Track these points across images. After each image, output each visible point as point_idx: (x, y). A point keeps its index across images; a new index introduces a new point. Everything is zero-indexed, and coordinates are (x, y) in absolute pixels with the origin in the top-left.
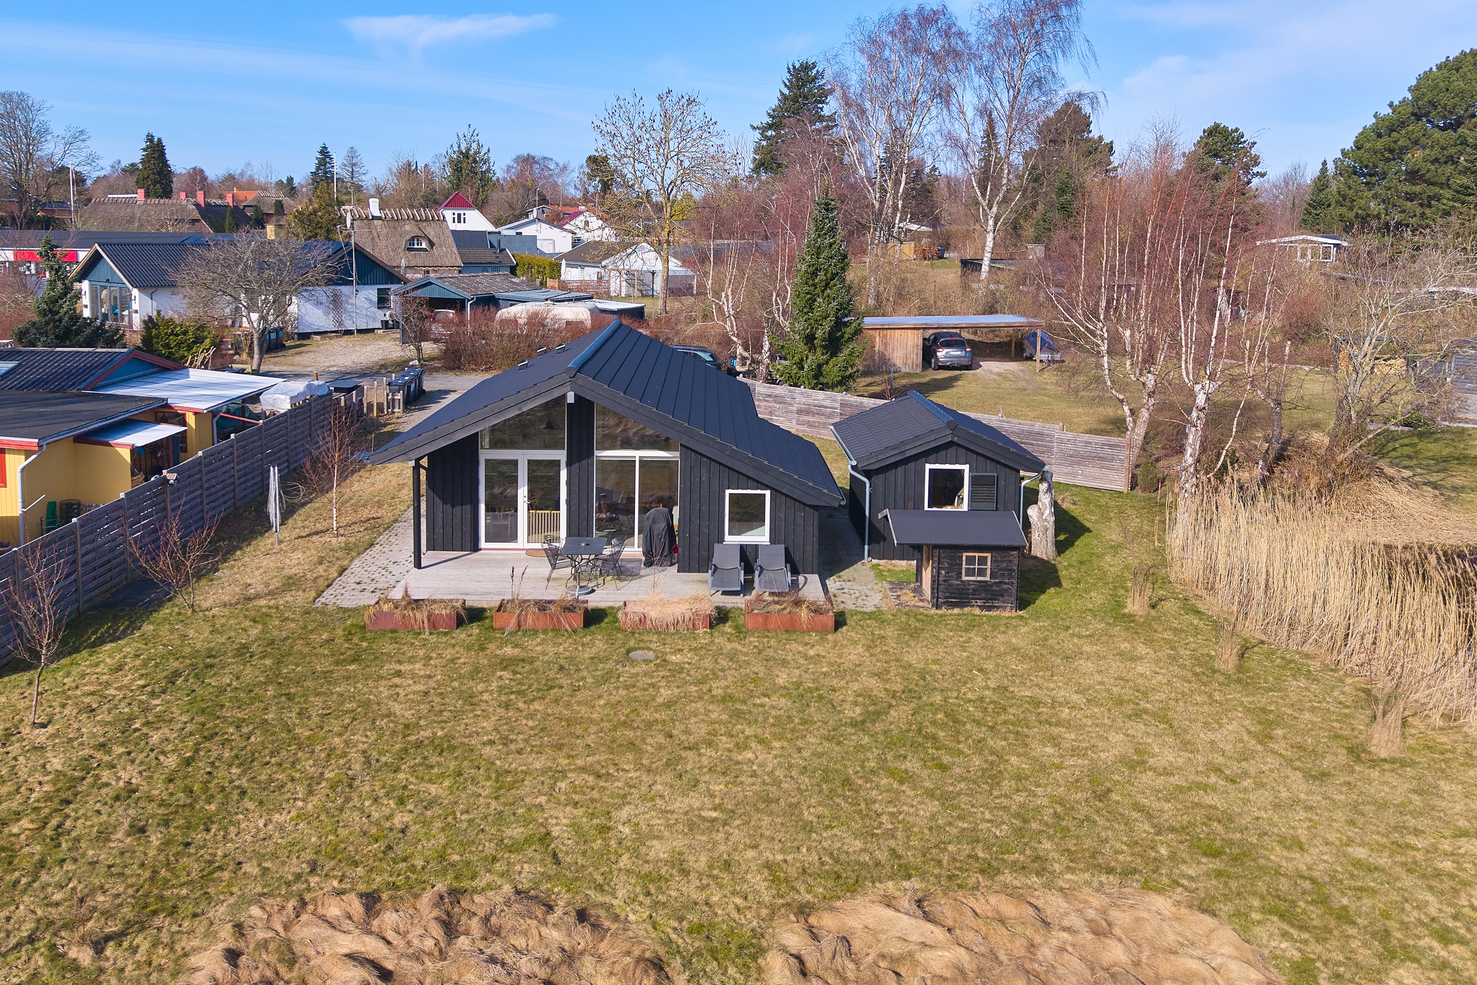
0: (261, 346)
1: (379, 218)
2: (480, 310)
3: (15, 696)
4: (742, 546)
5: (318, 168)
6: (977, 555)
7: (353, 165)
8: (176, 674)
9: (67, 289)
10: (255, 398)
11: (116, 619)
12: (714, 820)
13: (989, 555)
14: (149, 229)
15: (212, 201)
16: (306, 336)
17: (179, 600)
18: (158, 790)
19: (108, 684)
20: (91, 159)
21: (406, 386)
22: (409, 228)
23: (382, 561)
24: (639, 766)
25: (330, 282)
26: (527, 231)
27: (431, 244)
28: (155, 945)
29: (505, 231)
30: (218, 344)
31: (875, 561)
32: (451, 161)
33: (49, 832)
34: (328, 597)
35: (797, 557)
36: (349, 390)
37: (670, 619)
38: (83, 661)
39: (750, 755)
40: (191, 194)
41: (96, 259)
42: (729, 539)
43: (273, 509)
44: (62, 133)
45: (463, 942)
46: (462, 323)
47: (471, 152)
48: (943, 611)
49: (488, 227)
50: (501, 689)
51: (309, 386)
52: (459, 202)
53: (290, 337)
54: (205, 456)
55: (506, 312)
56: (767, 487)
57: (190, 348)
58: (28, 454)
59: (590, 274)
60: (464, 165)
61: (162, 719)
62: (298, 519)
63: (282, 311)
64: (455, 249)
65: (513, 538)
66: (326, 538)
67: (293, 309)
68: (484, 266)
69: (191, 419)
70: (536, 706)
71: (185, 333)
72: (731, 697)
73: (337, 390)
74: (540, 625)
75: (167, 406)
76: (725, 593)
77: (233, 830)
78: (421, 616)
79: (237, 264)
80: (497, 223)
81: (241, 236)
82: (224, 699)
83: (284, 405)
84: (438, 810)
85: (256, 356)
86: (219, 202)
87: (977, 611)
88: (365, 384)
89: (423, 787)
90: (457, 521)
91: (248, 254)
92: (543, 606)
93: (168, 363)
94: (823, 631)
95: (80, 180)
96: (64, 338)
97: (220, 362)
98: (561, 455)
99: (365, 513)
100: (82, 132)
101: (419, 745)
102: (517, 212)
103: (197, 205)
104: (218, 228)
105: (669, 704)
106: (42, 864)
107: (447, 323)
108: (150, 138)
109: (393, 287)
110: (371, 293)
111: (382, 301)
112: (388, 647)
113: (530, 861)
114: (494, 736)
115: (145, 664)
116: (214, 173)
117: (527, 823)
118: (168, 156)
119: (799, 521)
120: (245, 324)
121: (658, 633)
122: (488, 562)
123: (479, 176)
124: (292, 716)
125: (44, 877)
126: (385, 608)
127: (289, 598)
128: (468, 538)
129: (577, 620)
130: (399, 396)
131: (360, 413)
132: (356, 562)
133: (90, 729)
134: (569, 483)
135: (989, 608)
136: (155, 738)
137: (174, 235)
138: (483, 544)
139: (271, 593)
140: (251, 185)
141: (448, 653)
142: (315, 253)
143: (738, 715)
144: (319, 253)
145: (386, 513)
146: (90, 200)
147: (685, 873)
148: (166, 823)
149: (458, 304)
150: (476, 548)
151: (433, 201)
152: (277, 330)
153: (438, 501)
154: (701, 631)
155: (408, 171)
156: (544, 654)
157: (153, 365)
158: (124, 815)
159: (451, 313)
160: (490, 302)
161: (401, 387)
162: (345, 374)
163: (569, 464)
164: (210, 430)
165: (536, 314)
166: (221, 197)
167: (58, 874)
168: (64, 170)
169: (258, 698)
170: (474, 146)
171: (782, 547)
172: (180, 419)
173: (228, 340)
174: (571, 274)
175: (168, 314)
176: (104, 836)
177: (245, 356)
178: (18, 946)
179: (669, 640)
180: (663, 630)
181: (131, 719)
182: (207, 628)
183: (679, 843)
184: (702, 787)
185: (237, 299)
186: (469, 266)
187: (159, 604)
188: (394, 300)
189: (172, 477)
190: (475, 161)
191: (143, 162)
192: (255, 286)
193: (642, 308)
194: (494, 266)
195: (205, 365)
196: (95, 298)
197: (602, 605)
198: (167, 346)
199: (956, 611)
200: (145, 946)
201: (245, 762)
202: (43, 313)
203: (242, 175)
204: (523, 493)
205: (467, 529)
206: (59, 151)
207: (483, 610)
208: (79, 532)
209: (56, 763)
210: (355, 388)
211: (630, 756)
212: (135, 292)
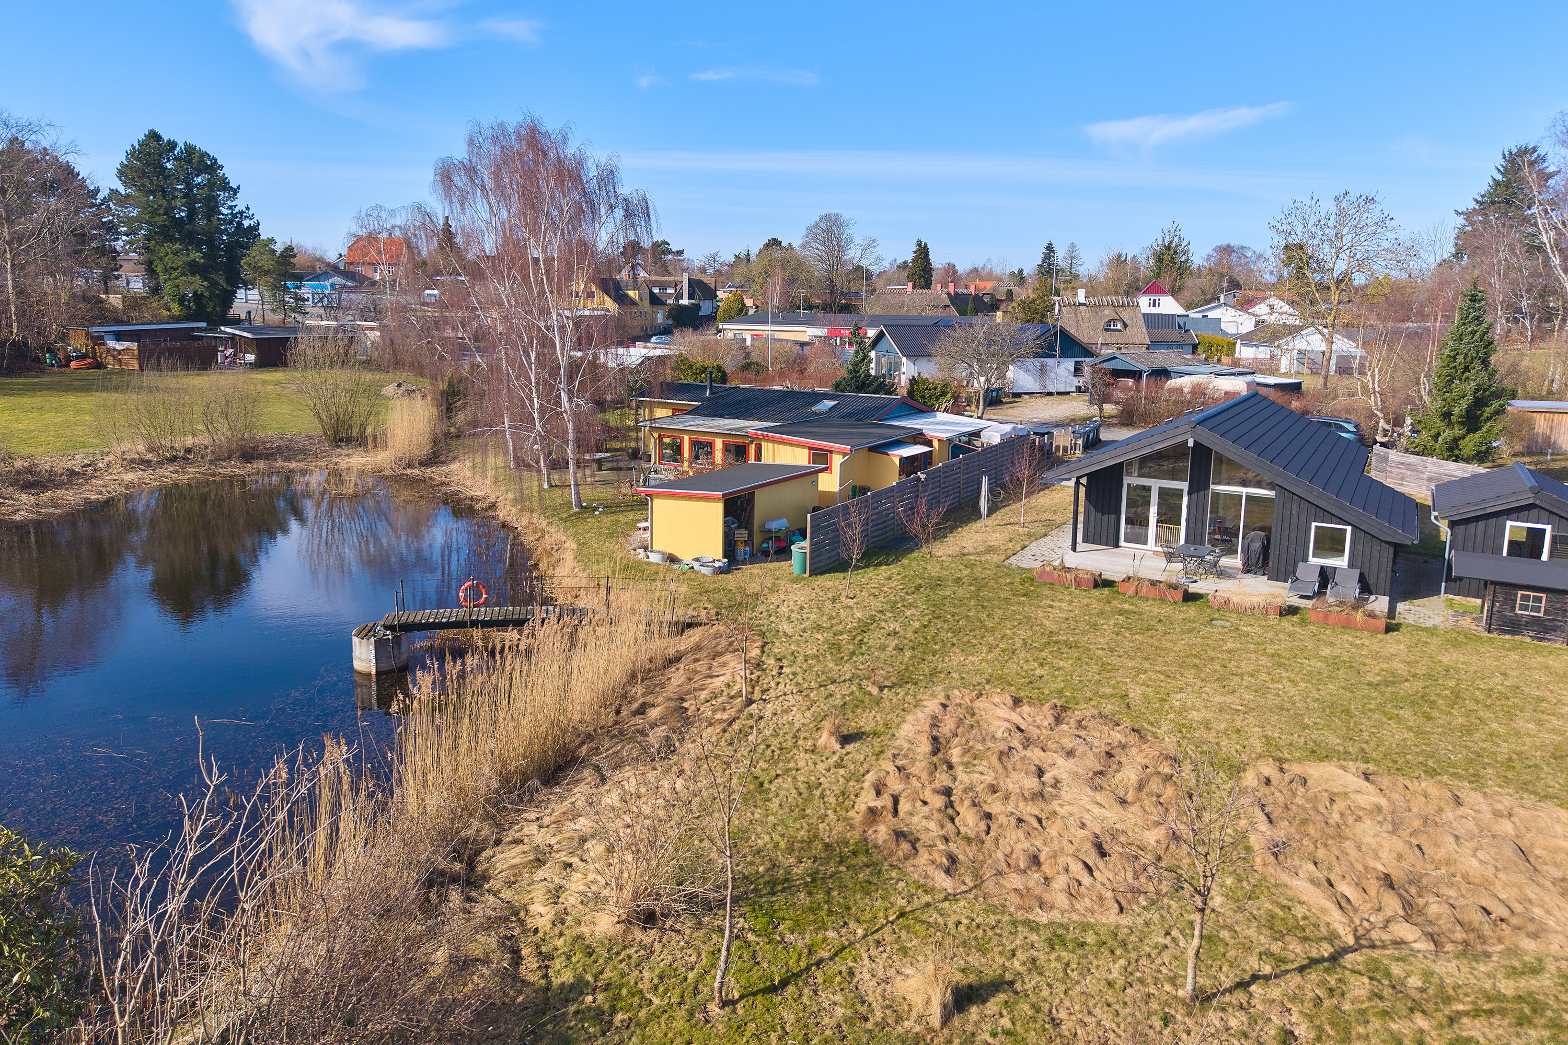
0: (985, 400)
1: (1085, 305)
2: (1153, 380)
3: (837, 583)
4: (1322, 567)
5: (1044, 261)
6: (1532, 594)
7: (1072, 258)
8: (920, 586)
9: (865, 356)
10: (977, 434)
11: (887, 555)
12: (1237, 710)
13: (1544, 596)
14: (914, 313)
15: (960, 291)
16: (1018, 395)
17: (924, 549)
18: (910, 635)
19: (884, 585)
20: (879, 260)
21: (1087, 434)
22: (1108, 313)
23: (1052, 545)
24: (1197, 676)
25: (1037, 355)
26: (1212, 315)
27: (1125, 325)
28: (907, 694)
29: (1193, 314)
30: (956, 397)
31: (1451, 596)
32: (1154, 254)
33: (856, 642)
34: (1012, 560)
35: (1371, 581)
36: (1043, 435)
37: (1248, 605)
38: (871, 572)
39: (1280, 686)
40: (944, 285)
41: (881, 335)
42: (1312, 560)
43: (983, 504)
44: (861, 242)
45: (1064, 727)
46: (1138, 390)
47: (1173, 245)
48: (1495, 635)
49: (1179, 310)
50: (1115, 625)
51: (1014, 428)
52: (1154, 289)
53: (1007, 395)
54: (943, 467)
55: (1174, 383)
56: (1349, 524)
57: (937, 399)
58: (844, 455)
59: (1263, 353)
60: (1165, 257)
61: (911, 605)
62: (998, 515)
63: (1002, 376)
64: (1144, 330)
65: (1145, 543)
66: (1016, 527)
67: (1010, 374)
68: (1169, 345)
69: (936, 444)
70: (1137, 637)
71: (935, 389)
72: (1279, 655)
73: (1035, 433)
74: (1151, 595)
75: (922, 434)
76: (1302, 597)
77: (947, 659)
78: (1070, 577)
79: (973, 341)
80: (1188, 307)
81: (979, 319)
82: (946, 602)
83: (996, 440)
84: (1062, 672)
85: (981, 407)
86: (965, 291)
87: (1528, 640)
88: (1055, 432)
89: (1055, 661)
90: (1105, 525)
91: (981, 334)
92: (1154, 583)
93: (923, 408)
94: (1375, 631)
95: (869, 276)
96: (861, 388)
97: (957, 409)
98: (1184, 486)
99: (1045, 516)
100: (874, 241)
101: (1057, 642)
102: (1208, 297)
103: (949, 294)
104: (962, 313)
105: (1230, 651)
106: (853, 653)
107: (1126, 389)
108: (919, 243)
109: (1087, 360)
110: (1069, 364)
111: (1078, 371)
112: (1046, 592)
113: (1113, 704)
114: (1105, 646)
115: (903, 578)
116: (962, 268)
117: (1114, 688)
118: (932, 257)
119: (1376, 553)
120: (976, 385)
121: (1237, 612)
122: (1123, 555)
123: (1178, 266)
124: (984, 616)
125: (855, 659)
126: (1048, 569)
127: (988, 557)
128: (1111, 537)
129: (1179, 596)
130: (1080, 442)
131: (1049, 452)
132: (1034, 544)
133: (875, 604)
134: (1189, 507)
135: (1541, 639)
136: (908, 613)
137: (931, 318)
138: (1122, 543)
139: (978, 554)
140: (990, 276)
141: (1086, 601)
142: (1028, 333)
143: (1280, 665)
144: (1032, 332)
145: (1058, 518)
146: (874, 290)
147: (1209, 729)
148: (913, 649)
149: (1136, 375)
150: (1117, 545)
151: (1134, 289)
152: (998, 390)
153: (1092, 509)
154: (1272, 617)
155: (1119, 261)
156: (1150, 611)
157: (914, 408)
158: (893, 643)
159: (1130, 382)
160: (1163, 374)
161: (1082, 435)
162: (1043, 424)
163: (1190, 493)
164: (947, 451)
165: (1199, 385)
166: (967, 287)
167: (861, 658)
168: (859, 268)
169: (965, 604)
170: (1176, 239)
171: (1357, 572)
172: (929, 443)
173: (963, 395)
174: (1245, 353)
175: (925, 376)
176: (883, 648)
177: (973, 407)
178: (845, 681)
179: (1245, 618)
180: (1241, 611)
181: (895, 603)
182: (938, 567)
183: (1209, 715)
184: (1237, 694)
185: (971, 366)
186: (1155, 344)
187: (912, 551)
188: (1087, 370)
189: (923, 477)
190: (1175, 252)
191: (913, 261)
192: (984, 357)
193: (1300, 383)
194: (1178, 344)
195: (946, 410)
196: (878, 363)
197: (1201, 591)
198: (923, 397)
199: (1507, 637)
200: (902, 694)
201: (956, 633)
202: (850, 372)
203: (983, 268)
204: (1153, 511)
205: (1111, 531)
206: (858, 256)
207: (1114, 582)
208: (870, 501)
209: (858, 615)
210: (1048, 433)
211: (1193, 671)
212: (904, 359)
